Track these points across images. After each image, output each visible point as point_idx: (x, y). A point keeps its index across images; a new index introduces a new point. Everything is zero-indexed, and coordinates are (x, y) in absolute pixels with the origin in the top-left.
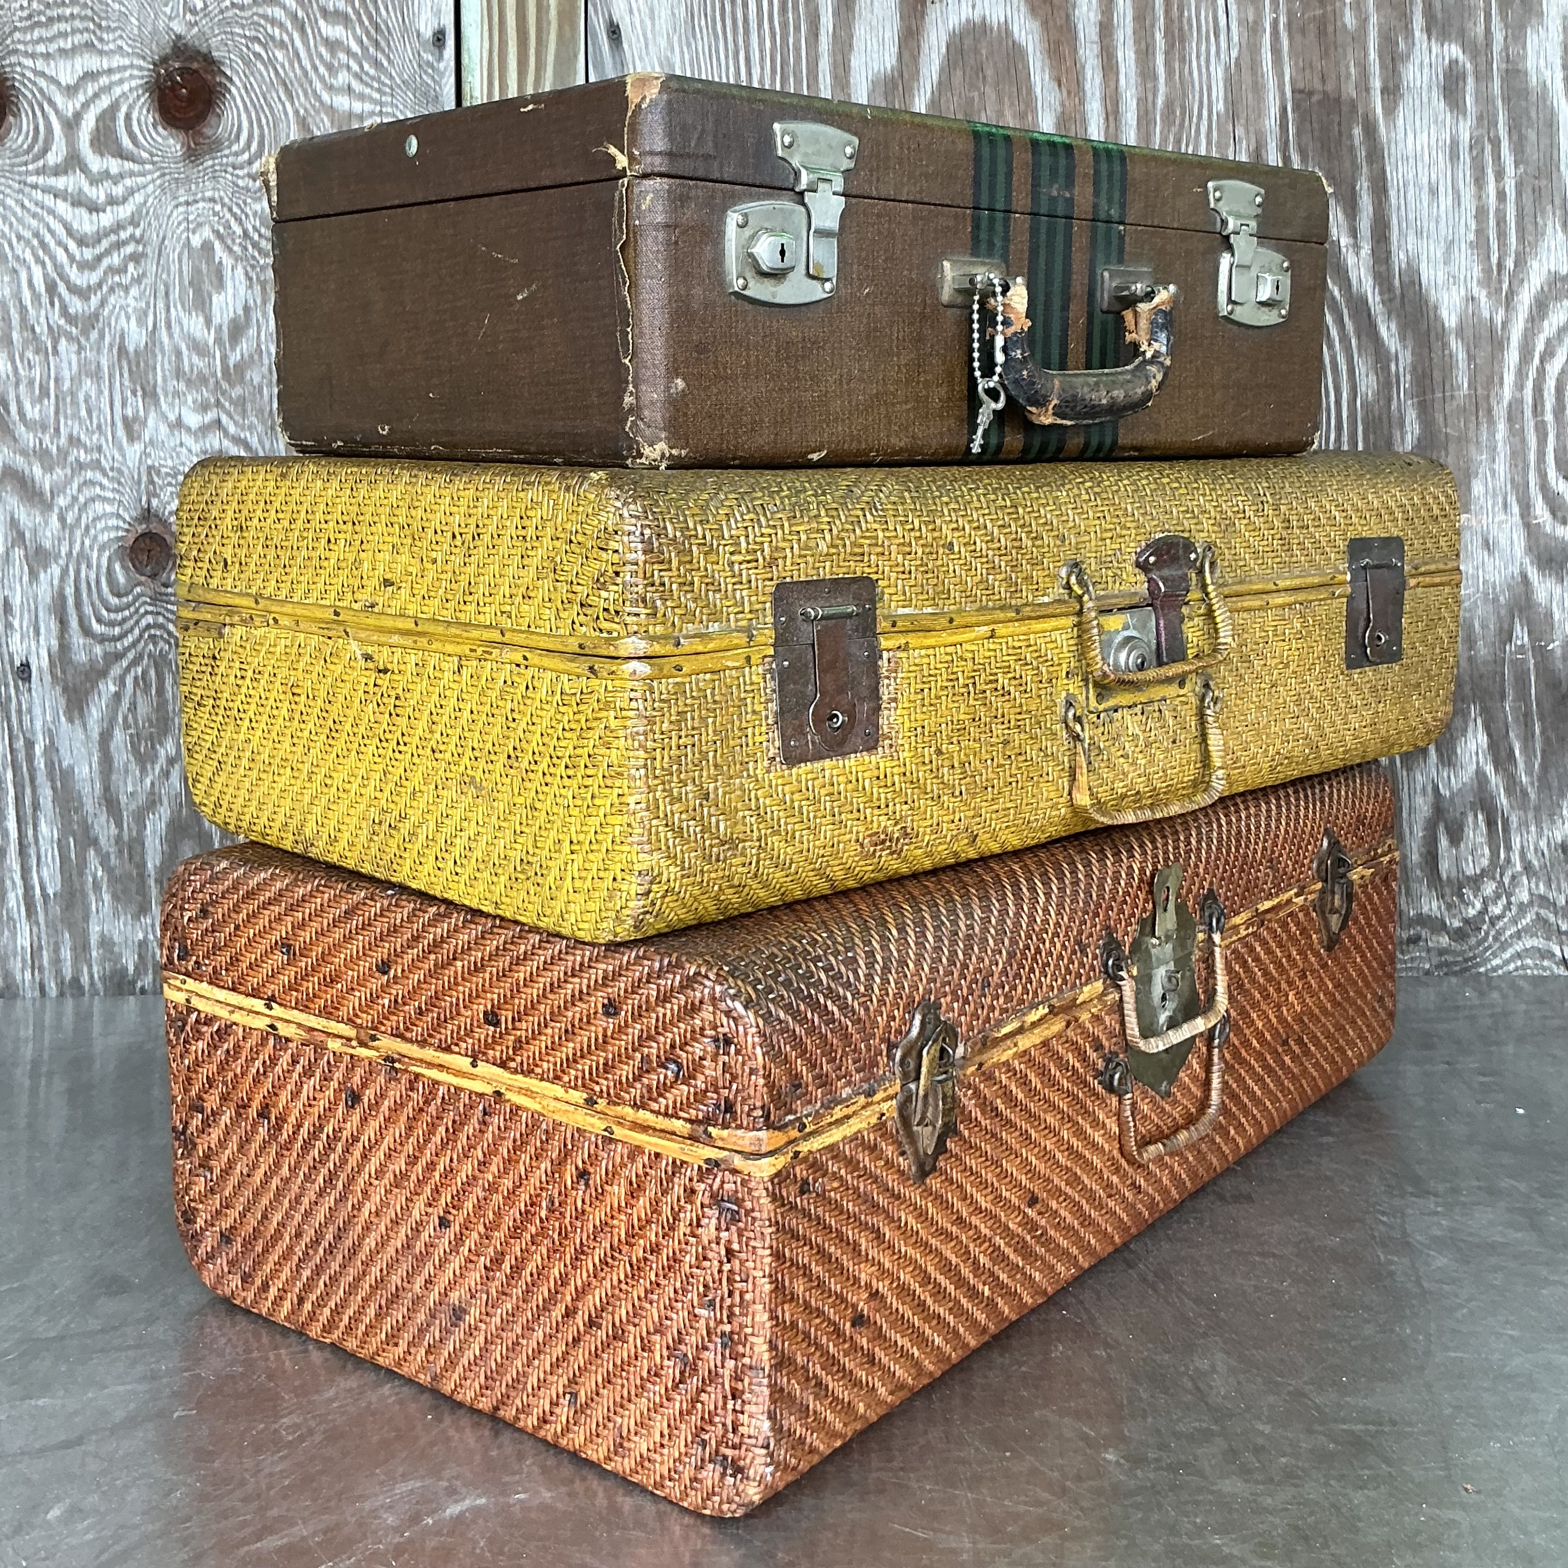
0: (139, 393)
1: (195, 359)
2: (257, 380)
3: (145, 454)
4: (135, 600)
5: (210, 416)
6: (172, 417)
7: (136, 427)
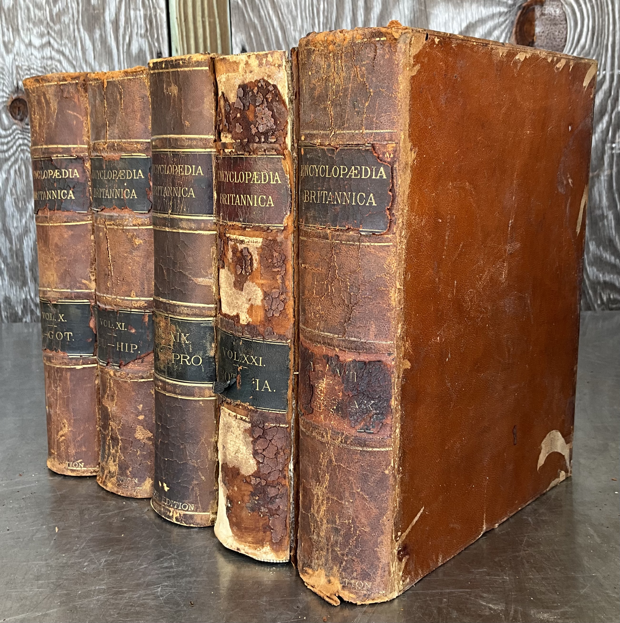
0: (11, 30)
1: (37, 11)
2: (67, 21)
3: (14, 59)
4: (13, 132)
5: (45, 40)
6: (27, 41)
7: (10, 46)
